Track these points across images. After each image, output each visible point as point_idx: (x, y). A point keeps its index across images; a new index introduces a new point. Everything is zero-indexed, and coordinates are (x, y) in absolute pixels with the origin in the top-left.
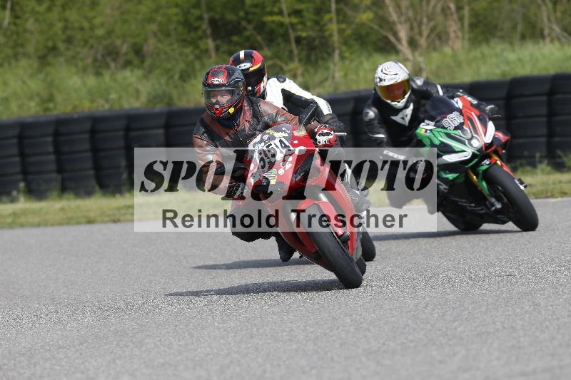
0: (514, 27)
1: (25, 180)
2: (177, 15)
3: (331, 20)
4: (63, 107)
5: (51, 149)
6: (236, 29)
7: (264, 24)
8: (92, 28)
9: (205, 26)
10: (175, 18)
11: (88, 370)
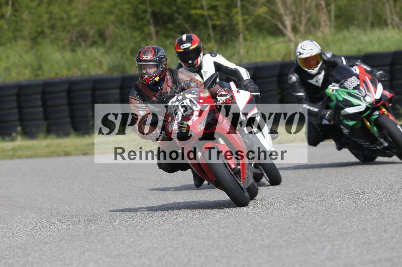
0: (367, 18)
1: (22, 125)
2: (128, 9)
3: (237, 13)
4: (48, 74)
5: (40, 103)
6: (171, 19)
7: (190, 16)
8: (69, 19)
9: (148, 16)
10: (127, 12)
11: (65, 259)
